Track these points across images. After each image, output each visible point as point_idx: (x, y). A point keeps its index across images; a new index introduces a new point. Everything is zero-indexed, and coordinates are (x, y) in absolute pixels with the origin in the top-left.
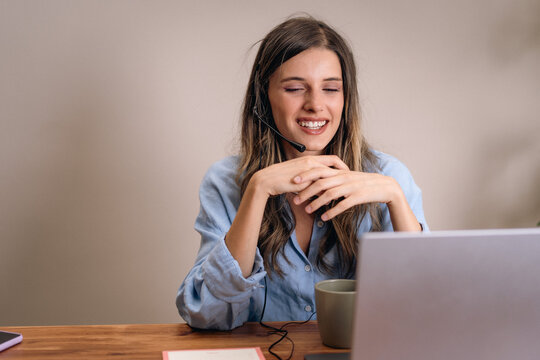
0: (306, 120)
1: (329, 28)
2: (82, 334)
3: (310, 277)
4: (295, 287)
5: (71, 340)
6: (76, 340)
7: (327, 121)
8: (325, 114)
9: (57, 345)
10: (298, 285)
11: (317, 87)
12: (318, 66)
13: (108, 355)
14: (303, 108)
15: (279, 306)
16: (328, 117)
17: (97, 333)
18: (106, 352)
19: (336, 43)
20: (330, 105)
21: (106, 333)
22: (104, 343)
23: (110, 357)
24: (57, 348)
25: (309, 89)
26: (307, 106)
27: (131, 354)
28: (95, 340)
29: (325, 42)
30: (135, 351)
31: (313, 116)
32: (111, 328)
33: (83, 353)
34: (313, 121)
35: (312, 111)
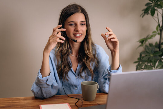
0: (76, 34)
1: (81, 7)
2: (11, 100)
3: (77, 80)
4: (72, 83)
5: (8, 103)
6: (9, 102)
7: (82, 34)
8: (81, 32)
9: (3, 105)
10: (73, 82)
11: (79, 24)
12: (79, 18)
13: (20, 107)
14: (75, 30)
15: (67, 89)
16: (82, 33)
17: (15, 100)
18: (20, 106)
19: (83, 11)
20: (82, 29)
21: (18, 100)
22: (18, 103)
23: (21, 108)
24: (4, 106)
25: (76, 25)
26: (76, 30)
27: (27, 107)
28: (15, 102)
29: (80, 11)
30: (28, 106)
31: (78, 33)
32: (19, 98)
33: (12, 107)
34: (78, 34)
35: (77, 31)
